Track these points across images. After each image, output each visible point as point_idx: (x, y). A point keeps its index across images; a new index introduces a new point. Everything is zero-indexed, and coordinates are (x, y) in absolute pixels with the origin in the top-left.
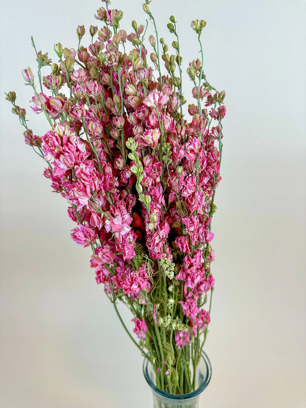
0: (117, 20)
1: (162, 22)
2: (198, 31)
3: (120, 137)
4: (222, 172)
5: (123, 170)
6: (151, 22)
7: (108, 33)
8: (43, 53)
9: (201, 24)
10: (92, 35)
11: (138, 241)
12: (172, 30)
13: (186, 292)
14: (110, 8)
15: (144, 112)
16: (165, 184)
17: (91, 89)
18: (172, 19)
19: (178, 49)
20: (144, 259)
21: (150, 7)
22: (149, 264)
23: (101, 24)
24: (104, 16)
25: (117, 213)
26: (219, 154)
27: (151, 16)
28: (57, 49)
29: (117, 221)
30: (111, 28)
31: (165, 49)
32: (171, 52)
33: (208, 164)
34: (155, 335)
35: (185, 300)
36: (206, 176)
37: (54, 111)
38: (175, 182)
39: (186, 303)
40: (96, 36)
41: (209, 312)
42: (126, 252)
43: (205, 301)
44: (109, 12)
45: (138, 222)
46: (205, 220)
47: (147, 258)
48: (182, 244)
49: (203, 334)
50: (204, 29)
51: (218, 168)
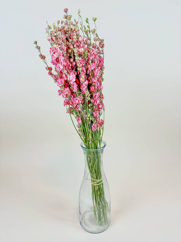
0: (70, 18)
1: (84, 20)
2: (95, 21)
3: (72, 52)
4: (104, 65)
5: (73, 62)
6: (80, 18)
7: (67, 22)
8: (50, 26)
9: (95, 19)
10: (62, 23)
11: (78, 87)
12: (87, 22)
13: (95, 108)
14: (68, 15)
15: (79, 43)
16: (86, 67)
17: (63, 37)
18: (87, 19)
19: (89, 28)
20: (80, 93)
21: (80, 14)
22: (82, 95)
23: (65, 20)
24: (66, 17)
25: (71, 74)
26: (103, 59)
27: (80, 16)
28: (54, 24)
29: (71, 76)
30: (68, 21)
31: (85, 29)
32: (87, 28)
33: (100, 62)
34: (85, 127)
35: (94, 111)
36: (99, 66)
37: (53, 41)
38: (89, 66)
39: (95, 112)
40: (63, 23)
41: (104, 120)
42: (74, 88)
43: (102, 114)
44: (68, 16)
45: (78, 81)
46: (100, 81)
47: (81, 93)
48: (92, 88)
49: (102, 130)
50: (96, 20)
51: (103, 63)
